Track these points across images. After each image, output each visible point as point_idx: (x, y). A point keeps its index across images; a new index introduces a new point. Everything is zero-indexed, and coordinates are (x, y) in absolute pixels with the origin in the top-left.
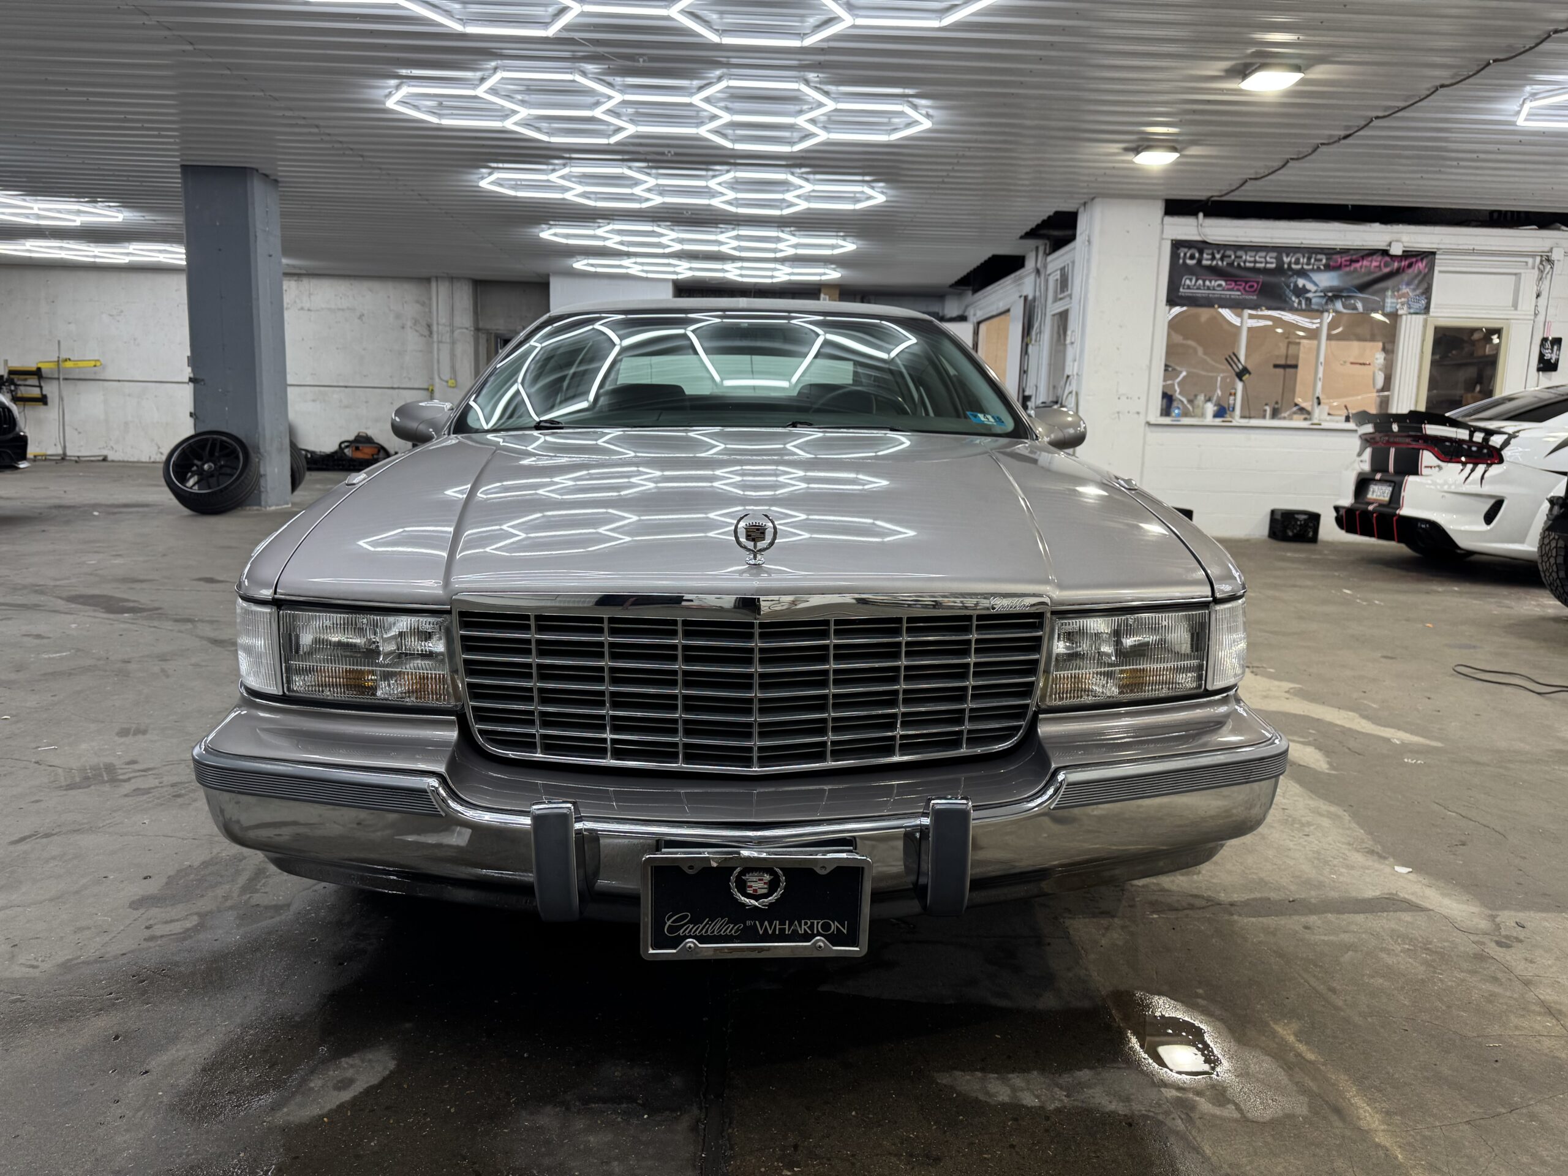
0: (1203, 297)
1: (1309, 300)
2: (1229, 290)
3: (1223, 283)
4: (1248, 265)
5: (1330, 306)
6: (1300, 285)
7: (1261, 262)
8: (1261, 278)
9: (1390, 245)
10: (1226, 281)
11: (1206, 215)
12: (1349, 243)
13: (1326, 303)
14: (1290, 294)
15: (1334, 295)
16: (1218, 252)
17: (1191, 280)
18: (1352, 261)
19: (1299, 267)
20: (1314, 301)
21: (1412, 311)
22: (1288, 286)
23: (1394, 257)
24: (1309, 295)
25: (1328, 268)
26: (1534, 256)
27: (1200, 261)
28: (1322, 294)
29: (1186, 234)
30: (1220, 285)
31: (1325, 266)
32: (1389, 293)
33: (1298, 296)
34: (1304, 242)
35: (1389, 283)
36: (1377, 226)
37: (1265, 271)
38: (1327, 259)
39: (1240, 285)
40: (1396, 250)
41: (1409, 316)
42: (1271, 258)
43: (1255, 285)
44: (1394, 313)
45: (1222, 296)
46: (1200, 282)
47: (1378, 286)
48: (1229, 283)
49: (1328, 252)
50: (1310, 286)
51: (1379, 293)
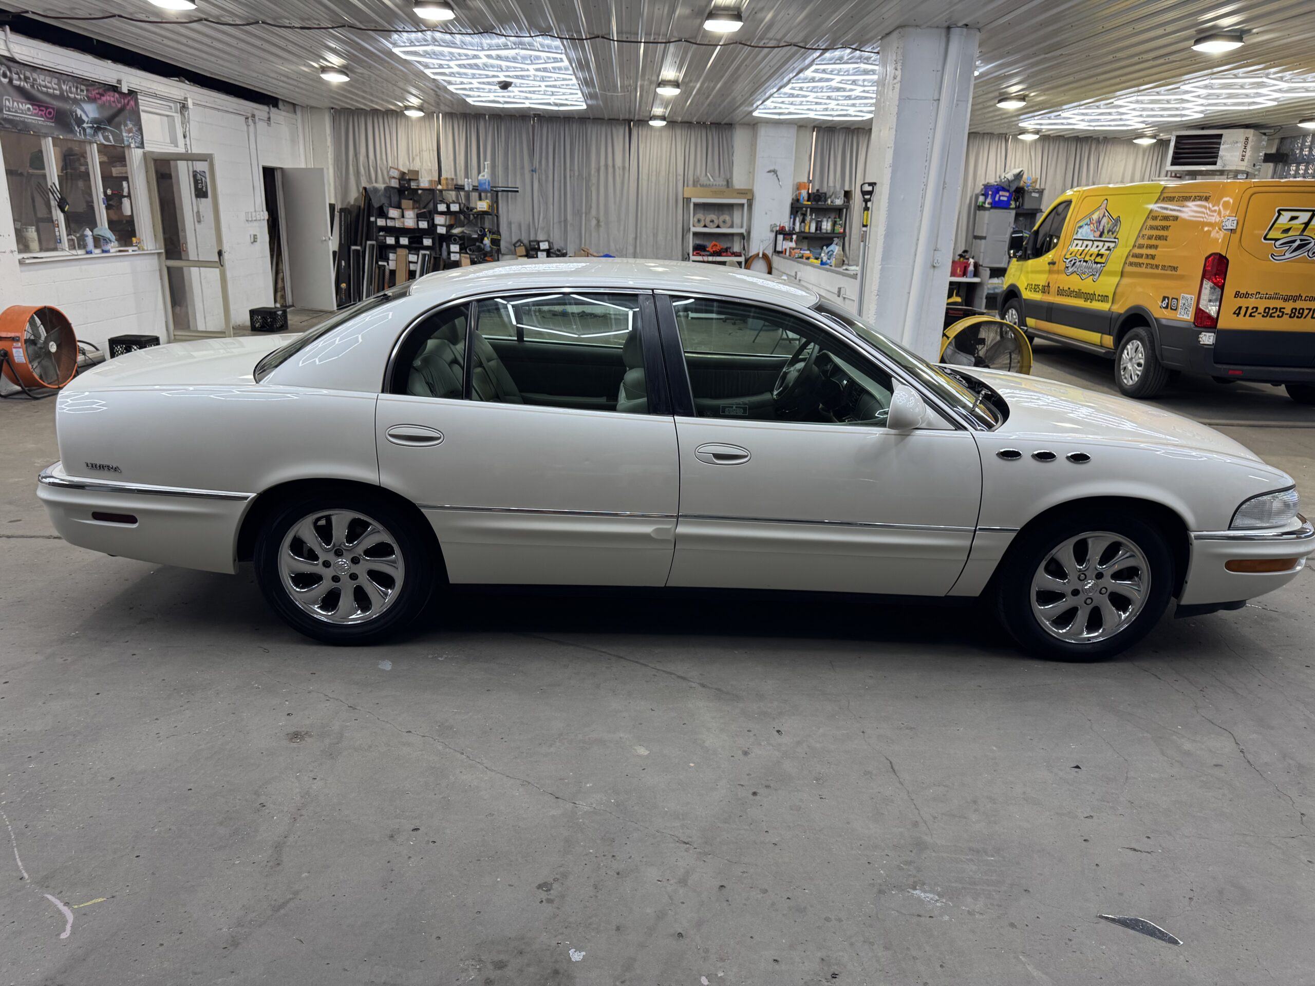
0: (21, 121)
1: (84, 129)
2: (36, 115)
3: (29, 106)
4: (43, 88)
5: (97, 138)
6: (79, 116)
7: (50, 88)
8: (55, 104)
9: (121, 83)
10: (32, 105)
11: (12, 29)
12: (97, 77)
13: (95, 135)
14: (73, 123)
15: (97, 126)
16: (21, 74)
17: (9, 100)
18: (102, 95)
19: (73, 96)
20: (88, 131)
21: (137, 145)
22: (72, 116)
23: (121, 93)
24: (85, 125)
25: (91, 100)
26: (175, 102)
27: (11, 81)
28: (91, 125)
30: (29, 109)
31: (88, 97)
32: (123, 128)
33: (79, 127)
34: (73, 70)
35: (122, 118)
36: (109, 63)
37: (55, 97)
38: (87, 90)
39: (43, 111)
40: (124, 89)
41: (136, 149)
42: (55, 84)
43: (52, 112)
44: (129, 146)
45: (33, 121)
46: (15, 104)
47: (117, 119)
48: (35, 107)
49: (85, 82)
50: (84, 118)
51: (118, 127)
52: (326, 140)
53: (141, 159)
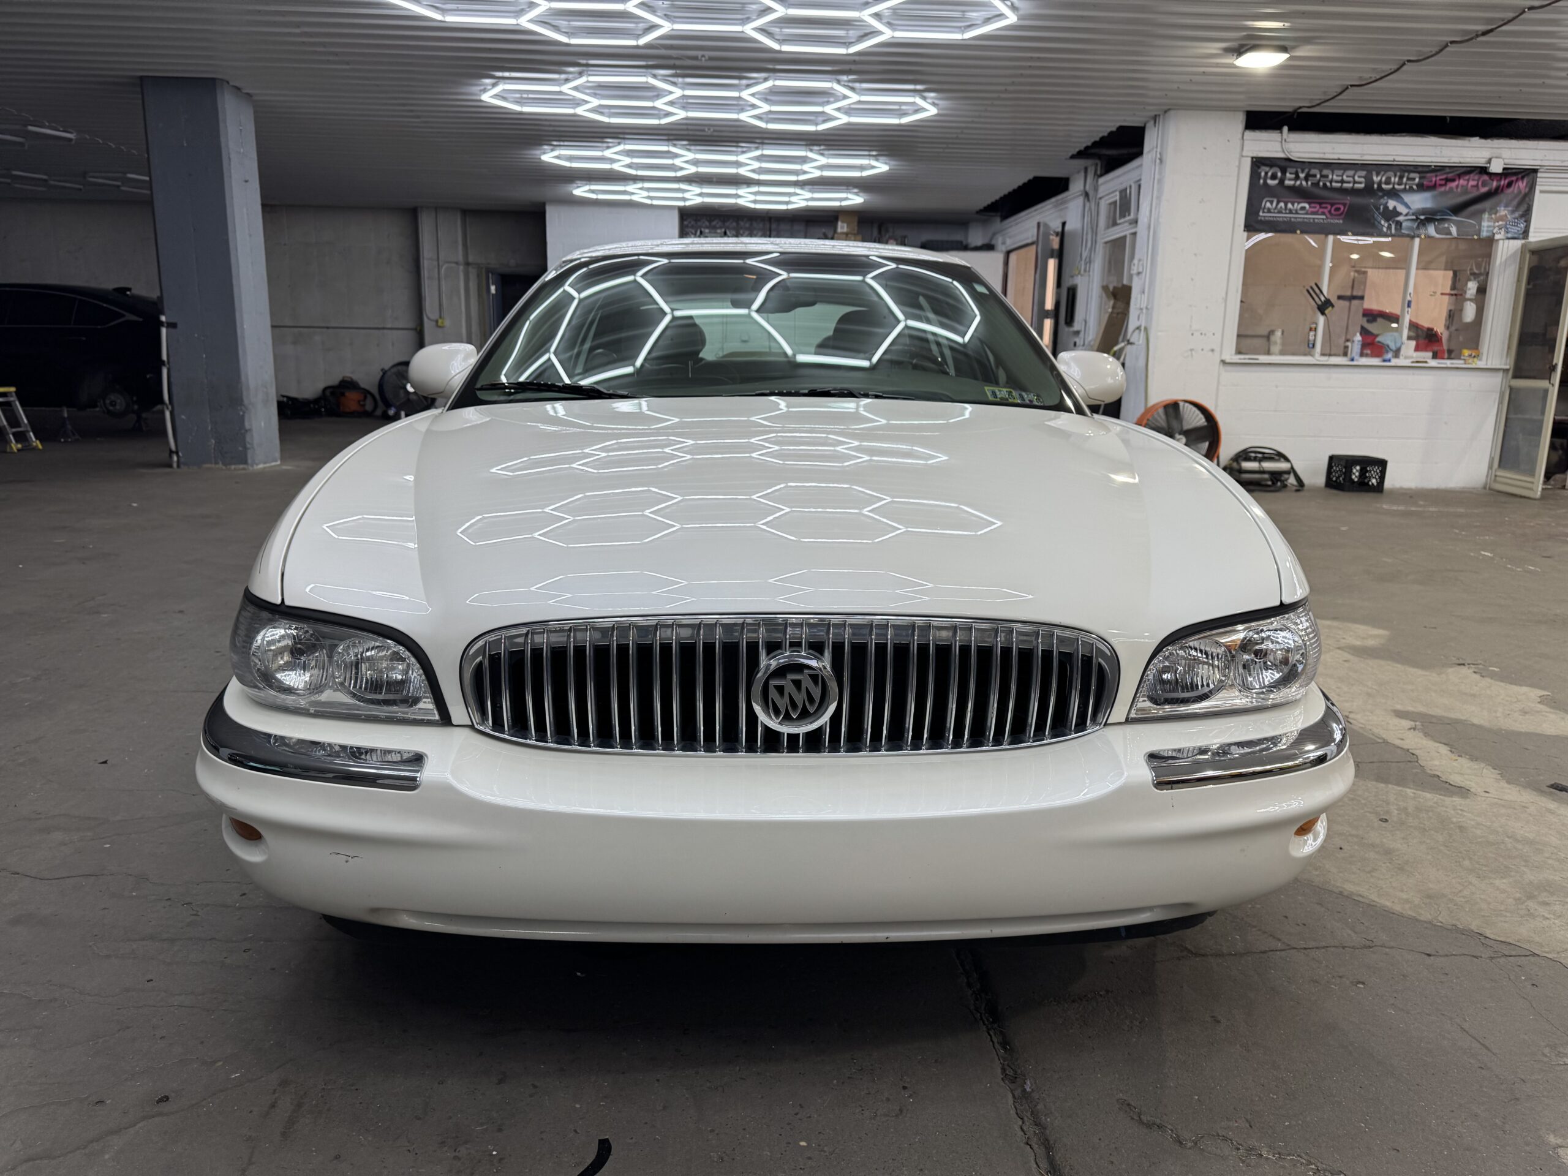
0: (1284, 222)
1: (1399, 224)
2: (1313, 213)
3: (1307, 206)
4: (1334, 184)
5: (1422, 231)
6: (1391, 208)
7: (1349, 182)
8: (1348, 199)
9: (1489, 161)
10: (1309, 203)
11: (1292, 129)
12: (1446, 160)
13: (1418, 228)
14: (1379, 217)
15: (1427, 217)
16: (1303, 172)
17: (1272, 203)
18: (1447, 180)
19: (1390, 186)
20: (1404, 224)
21: (1510, 235)
22: (1378, 209)
23: (1493, 176)
24: (1401, 218)
25: (1422, 188)
27: (1282, 181)
28: (1414, 217)
29: (1268, 151)
30: (1303, 208)
31: (1417, 185)
32: (1486, 216)
33: (1387, 220)
34: (1397, 158)
35: (1487, 204)
36: (1476, 141)
37: (1353, 192)
38: (1420, 178)
39: (1326, 208)
40: (1496, 167)
41: (1507, 241)
42: (1360, 177)
43: (1342, 209)
45: (1305, 220)
46: (1282, 204)
47: (1474, 208)
48: (1313, 205)
49: (1420, 169)
50: (1401, 208)
51: (1475, 216)
53: (1515, 253)
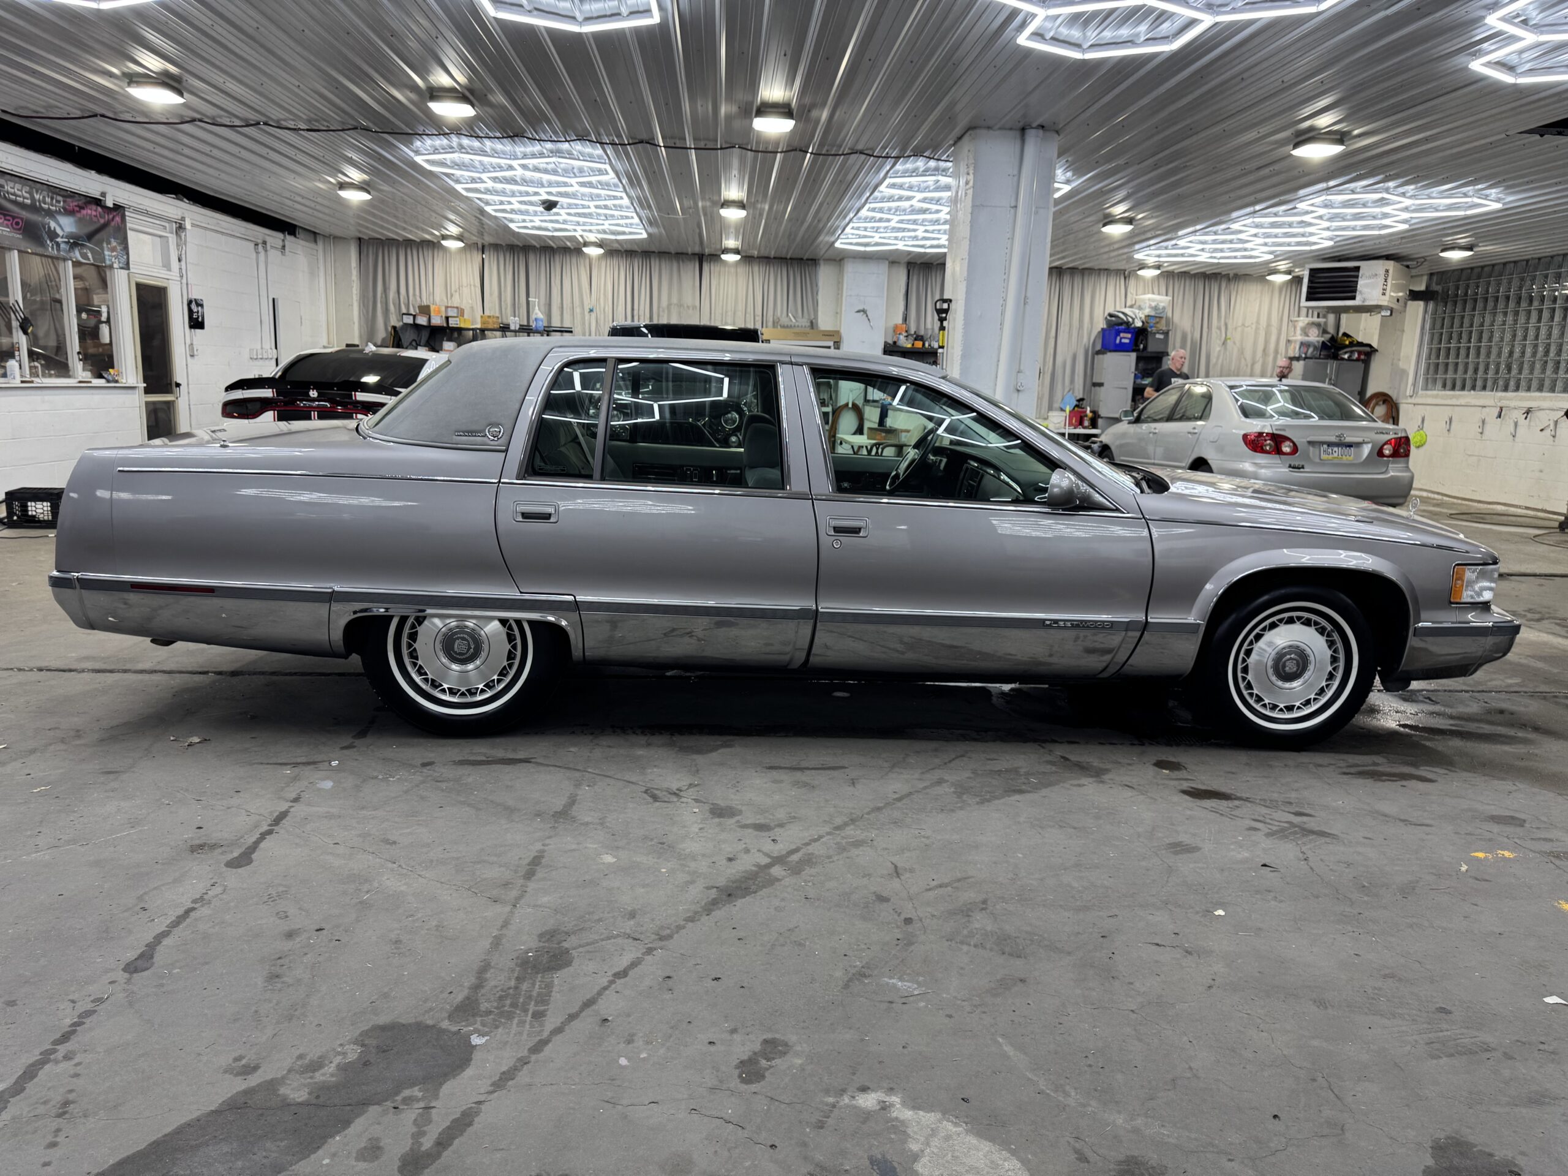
1: (58, 244)
2: (1, 225)
4: (11, 196)
5: (72, 254)
6: (53, 230)
7: (20, 197)
8: (24, 214)
9: (104, 195)
12: (77, 188)
13: (70, 251)
14: (46, 237)
15: (74, 241)
18: (81, 208)
19: (47, 206)
20: (63, 246)
21: (121, 265)
22: (45, 228)
23: (105, 207)
24: (59, 240)
25: (68, 212)
26: (170, 221)
28: (66, 240)
31: (64, 208)
32: (105, 245)
33: (51, 241)
34: (49, 179)
35: (104, 235)
36: (93, 174)
37: (25, 207)
38: (64, 202)
39: (9, 220)
40: (109, 203)
41: (119, 270)
42: (25, 192)
43: (21, 222)
44: (111, 267)
47: (98, 237)
49: (62, 193)
50: (59, 231)
51: (99, 244)
52: (351, 273)
53: (126, 281)
